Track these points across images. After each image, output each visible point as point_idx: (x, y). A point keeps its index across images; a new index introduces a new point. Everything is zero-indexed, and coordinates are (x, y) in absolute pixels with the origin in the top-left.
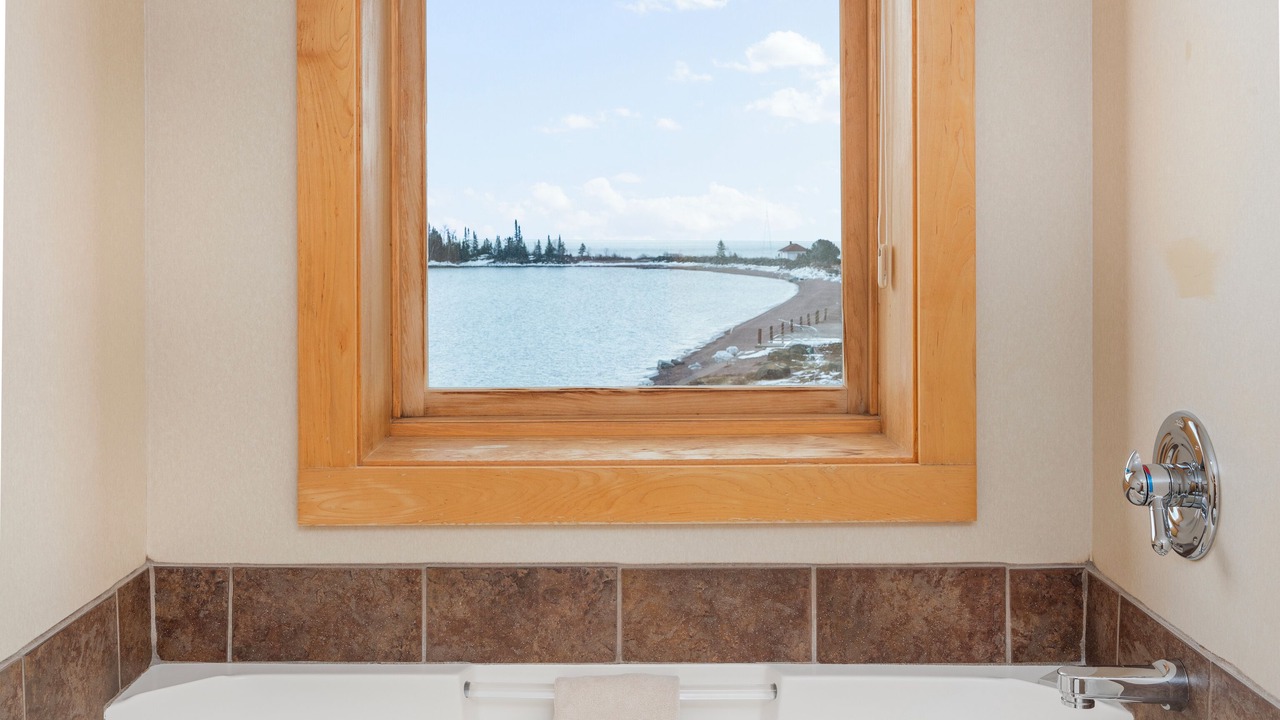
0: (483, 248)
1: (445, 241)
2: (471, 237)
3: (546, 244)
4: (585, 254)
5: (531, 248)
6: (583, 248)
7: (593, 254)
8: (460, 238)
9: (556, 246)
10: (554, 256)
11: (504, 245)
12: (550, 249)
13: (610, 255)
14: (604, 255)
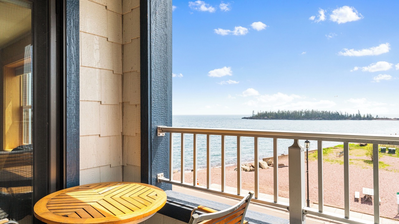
0: (350, 116)
1: (340, 115)
2: (347, 114)
3: (367, 115)
4: (378, 117)
5: (362, 116)
6: (377, 116)
7: (380, 118)
8: (344, 114)
9: (369, 116)
10: (369, 118)
11: (355, 115)
12: (368, 116)
13: (385, 118)
14: (383, 118)
